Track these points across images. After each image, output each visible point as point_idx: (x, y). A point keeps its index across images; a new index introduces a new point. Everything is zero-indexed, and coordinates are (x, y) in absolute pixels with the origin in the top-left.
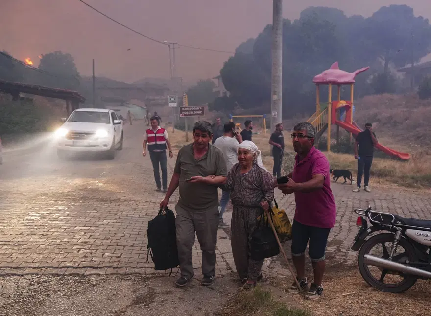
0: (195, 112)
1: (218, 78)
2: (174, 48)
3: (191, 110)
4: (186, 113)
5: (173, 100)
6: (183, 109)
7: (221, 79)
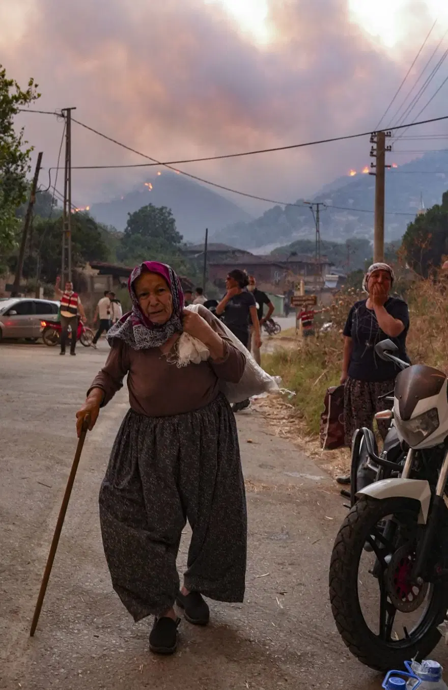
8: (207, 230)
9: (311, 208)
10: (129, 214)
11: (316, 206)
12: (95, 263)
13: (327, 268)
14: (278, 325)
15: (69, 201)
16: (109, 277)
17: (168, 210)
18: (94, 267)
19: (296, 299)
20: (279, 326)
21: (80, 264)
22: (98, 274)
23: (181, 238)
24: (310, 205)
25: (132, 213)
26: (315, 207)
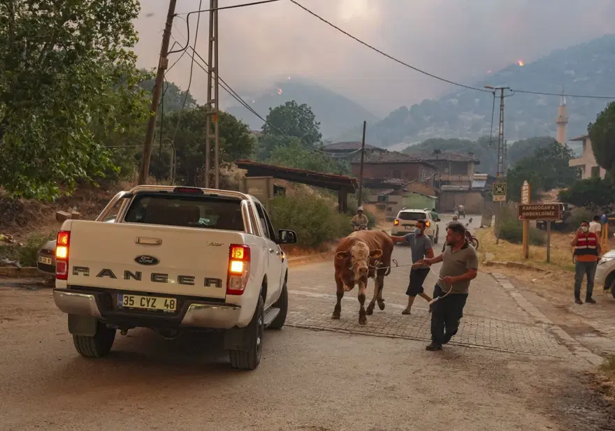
0: (543, 214)
1: (583, 139)
2: (502, 97)
3: (537, 211)
4: (527, 214)
5: (500, 190)
6: (524, 208)
7: (589, 142)
8: (365, 122)
9: (494, 93)
10: (270, 109)
11: (500, 90)
12: (242, 160)
13: (473, 166)
14: (475, 239)
15: (216, 70)
16: (268, 179)
17: (308, 107)
18: (240, 166)
19: (527, 208)
20: (477, 241)
21: (225, 163)
22: (246, 175)
23: (320, 136)
24: (493, 90)
25: (273, 108)
26: (499, 93)
